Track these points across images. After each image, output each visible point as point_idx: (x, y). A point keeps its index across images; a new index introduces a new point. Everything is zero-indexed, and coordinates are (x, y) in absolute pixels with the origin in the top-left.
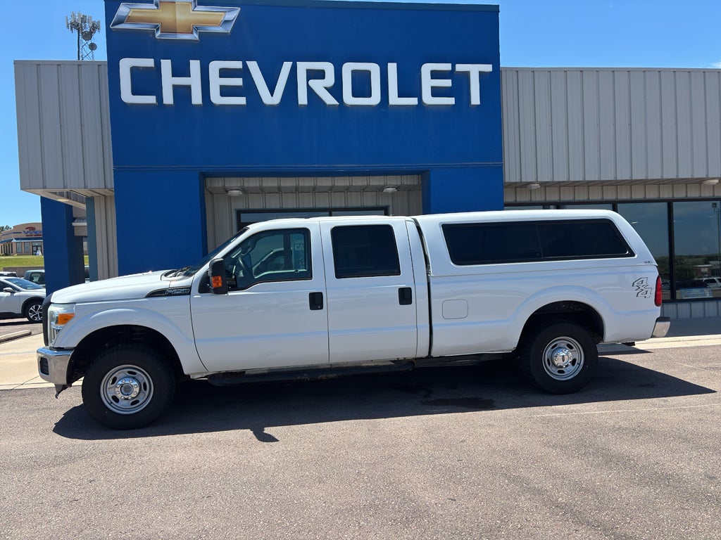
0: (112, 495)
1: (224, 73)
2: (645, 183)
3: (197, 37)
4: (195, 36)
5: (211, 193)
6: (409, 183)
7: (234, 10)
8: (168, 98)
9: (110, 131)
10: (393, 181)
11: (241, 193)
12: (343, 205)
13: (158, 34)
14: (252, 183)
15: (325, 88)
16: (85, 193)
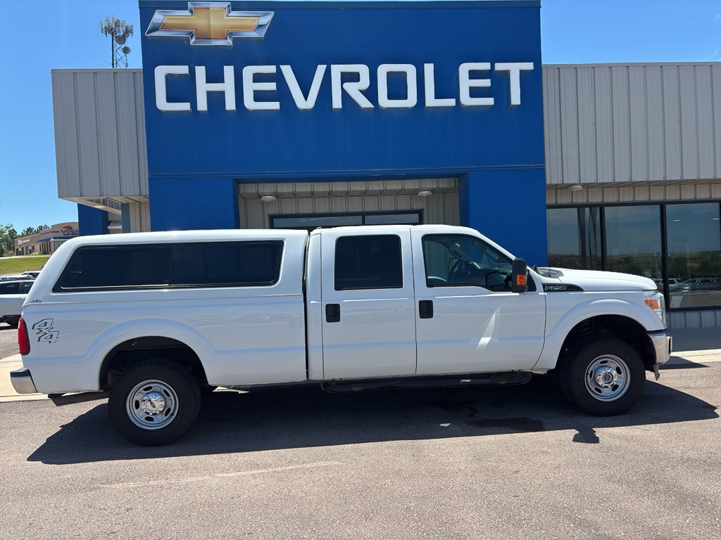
0: (150, 528)
1: (258, 78)
2: (696, 183)
3: (231, 43)
4: (229, 42)
5: (243, 198)
6: (445, 186)
7: (267, 14)
8: (202, 105)
9: (145, 138)
10: (429, 184)
11: (274, 199)
12: (376, 209)
13: (192, 41)
14: (286, 188)
15: (360, 91)
16: (120, 199)
